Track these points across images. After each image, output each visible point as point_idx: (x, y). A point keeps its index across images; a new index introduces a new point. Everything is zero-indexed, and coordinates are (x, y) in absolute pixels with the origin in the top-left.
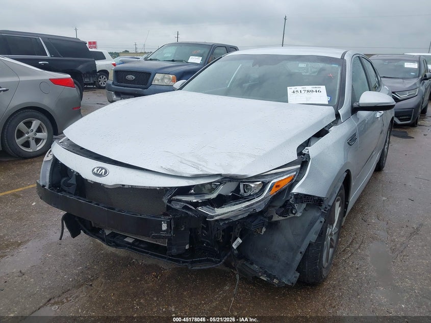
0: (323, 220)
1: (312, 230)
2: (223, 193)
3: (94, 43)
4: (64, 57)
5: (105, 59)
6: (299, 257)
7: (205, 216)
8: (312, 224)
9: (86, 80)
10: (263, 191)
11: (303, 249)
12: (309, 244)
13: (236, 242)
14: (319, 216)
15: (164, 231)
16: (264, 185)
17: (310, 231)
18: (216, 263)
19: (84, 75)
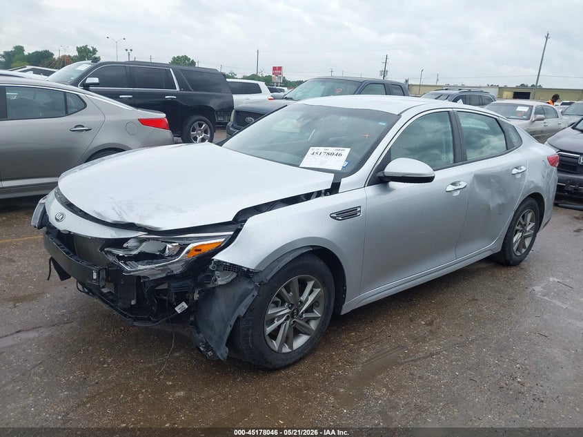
0: (256, 294)
1: (243, 303)
2: (147, 251)
3: (280, 68)
4: (195, 91)
5: (261, 92)
6: (229, 330)
7: (122, 270)
8: (243, 297)
9: (219, 119)
10: (181, 254)
11: (232, 322)
12: (238, 318)
13: (179, 306)
14: (252, 289)
15: (95, 280)
16: (182, 248)
17: (241, 303)
18: (154, 322)
19: (217, 112)
